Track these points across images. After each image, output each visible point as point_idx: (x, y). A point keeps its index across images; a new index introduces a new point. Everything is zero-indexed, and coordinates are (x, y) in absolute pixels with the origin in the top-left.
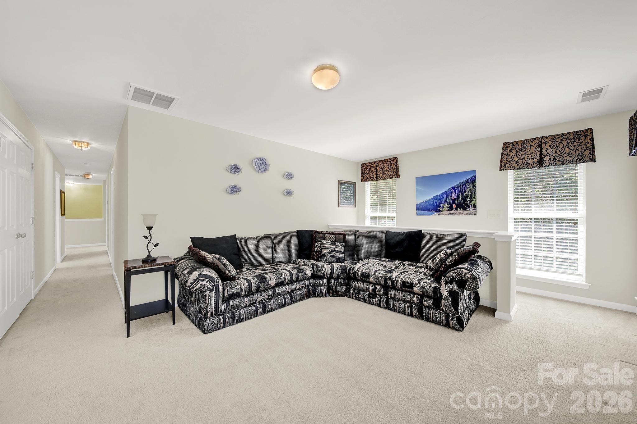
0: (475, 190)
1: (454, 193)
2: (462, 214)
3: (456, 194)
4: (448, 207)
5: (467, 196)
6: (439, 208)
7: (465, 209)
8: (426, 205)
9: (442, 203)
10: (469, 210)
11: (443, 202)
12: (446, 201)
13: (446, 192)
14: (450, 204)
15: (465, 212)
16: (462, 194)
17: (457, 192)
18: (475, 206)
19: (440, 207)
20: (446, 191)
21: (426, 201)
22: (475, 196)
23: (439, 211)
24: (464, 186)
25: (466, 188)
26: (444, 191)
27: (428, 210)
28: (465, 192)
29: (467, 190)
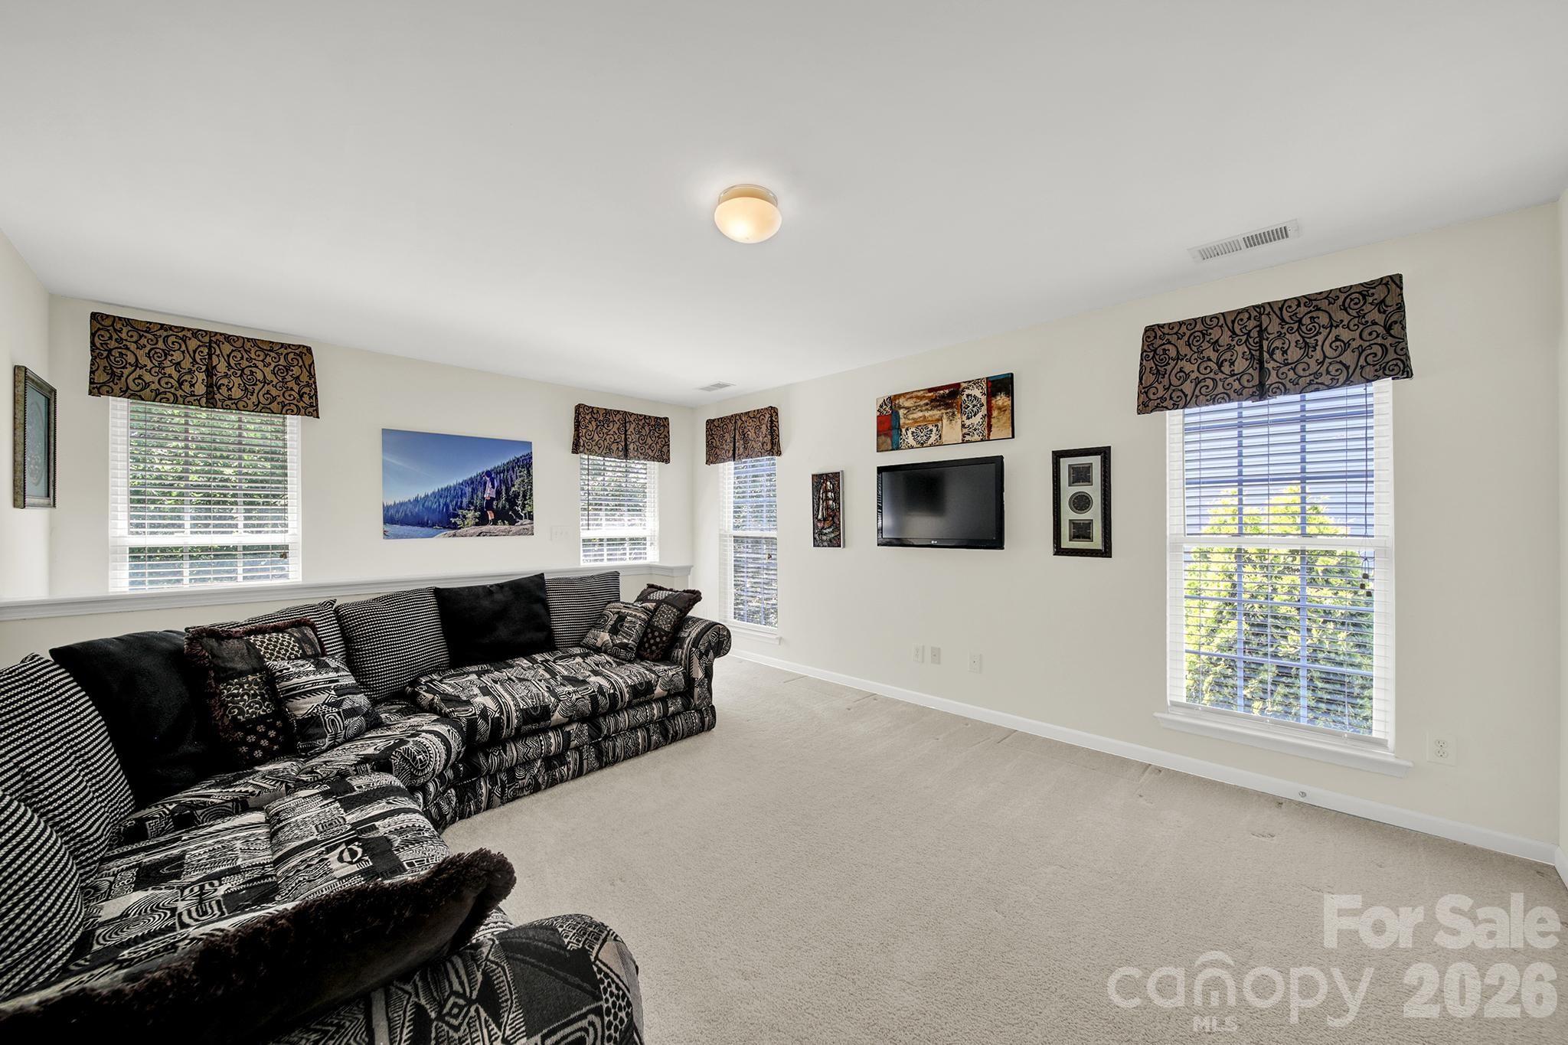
0: (530, 483)
1: (489, 485)
2: (507, 533)
3: (493, 487)
4: (476, 518)
5: (516, 495)
6: (453, 520)
7: (512, 523)
8: (417, 510)
9: (461, 508)
10: (522, 525)
11: (464, 505)
12: (471, 503)
13: (472, 481)
14: (481, 509)
15: (514, 528)
16: (508, 490)
17: (496, 485)
18: (531, 518)
19: (456, 516)
20: (471, 479)
21: (416, 500)
22: (531, 495)
23: (455, 527)
24: (511, 472)
25: (514, 477)
26: (467, 477)
27: (422, 524)
28: (513, 486)
29: (517, 482)
